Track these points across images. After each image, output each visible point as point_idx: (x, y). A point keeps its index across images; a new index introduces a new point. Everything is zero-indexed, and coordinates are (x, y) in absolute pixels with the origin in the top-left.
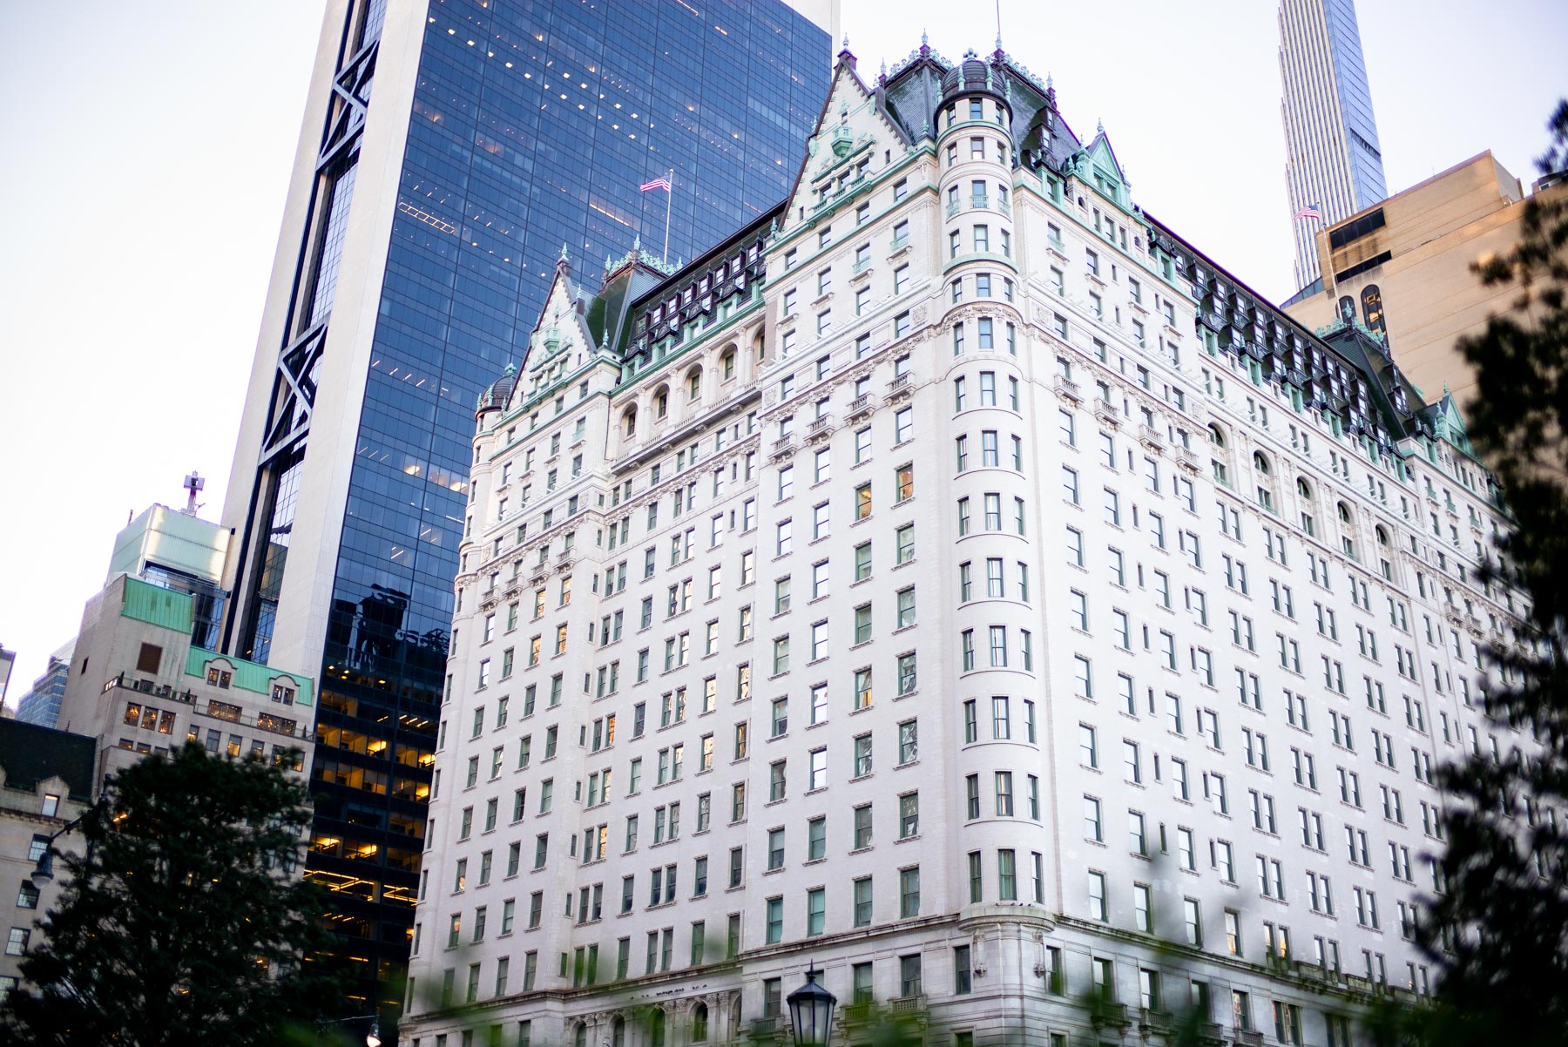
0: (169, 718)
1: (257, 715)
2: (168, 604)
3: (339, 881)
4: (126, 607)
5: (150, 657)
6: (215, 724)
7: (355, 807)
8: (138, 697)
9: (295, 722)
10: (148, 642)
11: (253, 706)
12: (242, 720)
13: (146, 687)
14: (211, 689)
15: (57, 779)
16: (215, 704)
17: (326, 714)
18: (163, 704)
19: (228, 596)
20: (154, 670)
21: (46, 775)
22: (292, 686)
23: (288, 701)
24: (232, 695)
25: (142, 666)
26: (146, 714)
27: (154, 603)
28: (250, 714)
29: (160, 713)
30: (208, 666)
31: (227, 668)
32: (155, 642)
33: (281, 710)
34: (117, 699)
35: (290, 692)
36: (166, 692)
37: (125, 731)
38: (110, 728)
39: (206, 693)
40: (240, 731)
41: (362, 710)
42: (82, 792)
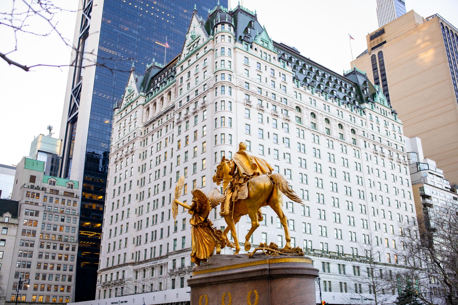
0: (38, 195)
1: (63, 192)
2: (37, 164)
3: (92, 234)
4: (25, 166)
5: (33, 179)
6: (51, 195)
7: (94, 214)
8: (29, 190)
9: (74, 194)
10: (32, 175)
11: (62, 190)
12: (59, 194)
13: (32, 187)
14: (50, 186)
15: (8, 213)
16: (52, 190)
17: (85, 190)
18: (36, 191)
19: (61, 158)
20: (34, 182)
21: (5, 212)
22: (72, 184)
23: (72, 188)
24: (56, 187)
25: (31, 181)
26: (32, 194)
27: (33, 164)
28: (62, 192)
29: (36, 193)
30: (49, 180)
31: (55, 180)
32: (34, 175)
33: (70, 190)
34: (24, 191)
35: (72, 185)
36: (38, 188)
37: (27, 199)
38: (22, 198)
39: (49, 187)
40: (58, 196)
41: (95, 188)
42: (15, 215)
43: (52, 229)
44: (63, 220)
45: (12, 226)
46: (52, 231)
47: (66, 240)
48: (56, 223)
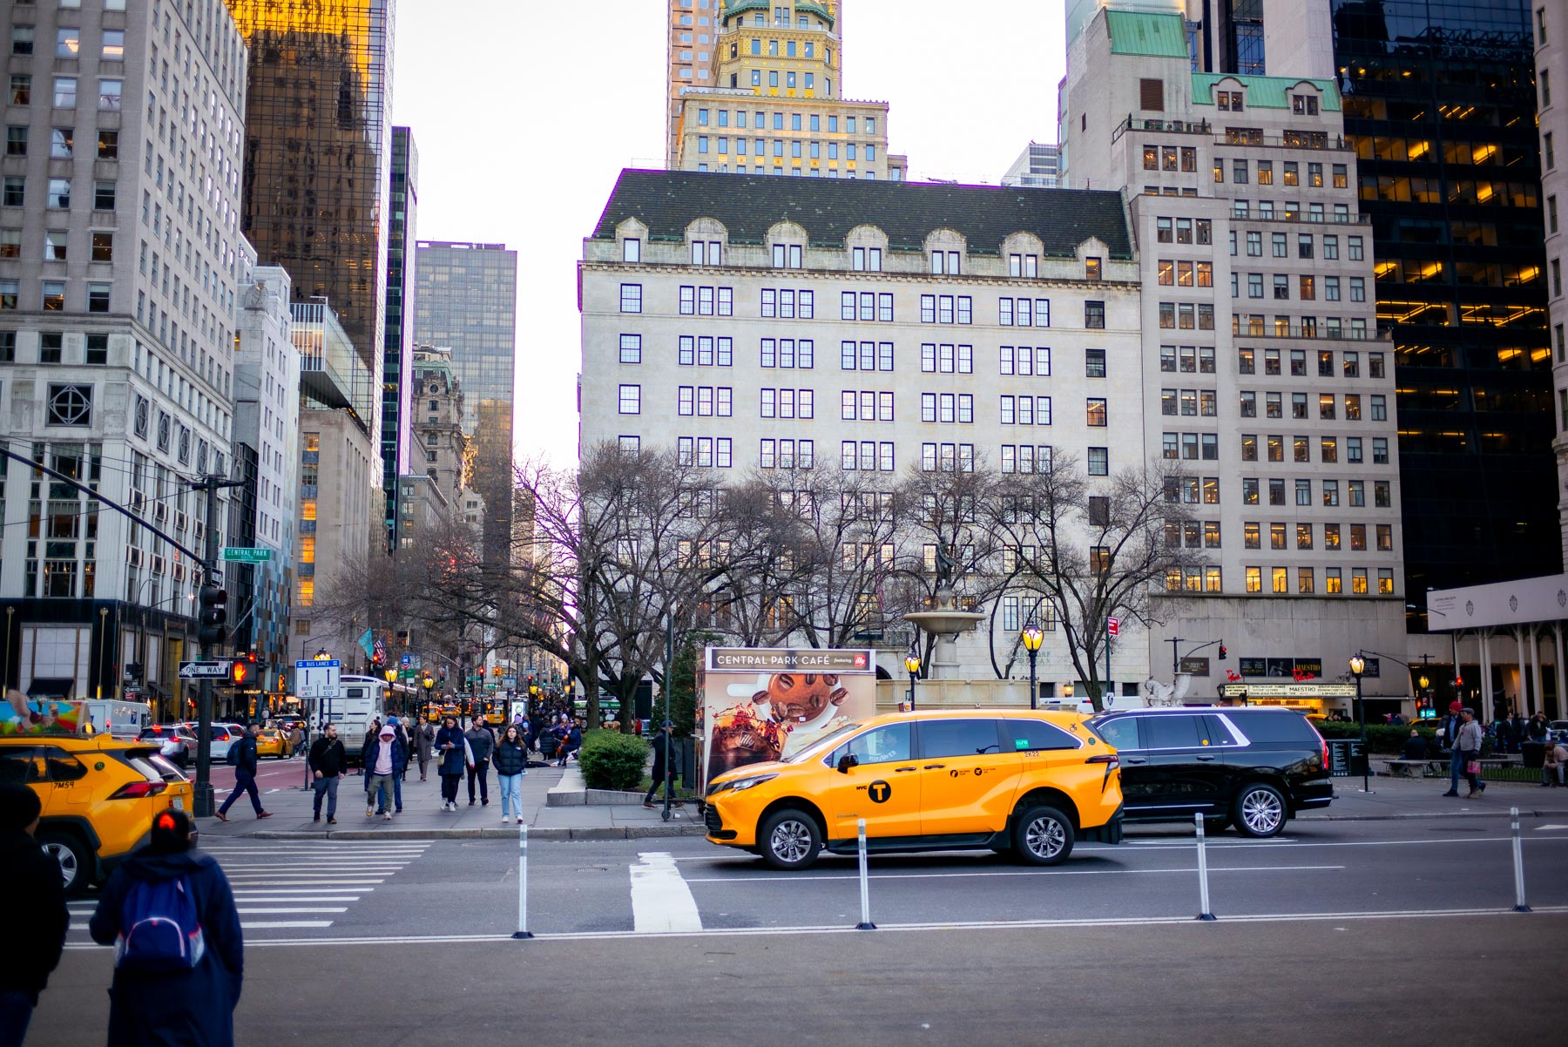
0: (1189, 152)
1: (1281, 134)
2: (1157, 30)
3: (1407, 309)
4: (1114, 44)
5: (1152, 93)
6: (1238, 152)
7: (1405, 223)
8: (1152, 138)
9: (1324, 134)
10: (1146, 76)
11: (1275, 125)
12: (1267, 142)
13: (1157, 126)
14: (1225, 115)
15: (1094, 240)
16: (1233, 132)
17: (1353, 123)
18: (1180, 140)
19: (1199, 28)
20: (1159, 106)
21: (1082, 239)
22: (1313, 93)
23: (1312, 111)
24: (1248, 117)
25: (1146, 105)
26: (1165, 156)
27: (1141, 32)
28: (1273, 135)
29: (1179, 150)
30: (1215, 90)
31: (1238, 88)
32: (1153, 75)
33: (1306, 122)
34: (1130, 145)
35: (1312, 100)
36: (1178, 127)
37: (1148, 178)
38: (1132, 177)
39: (1220, 120)
40: (1266, 154)
41: (1391, 109)
42: (1121, 249)
43: (1269, 291)
44: (1306, 251)
45: (1120, 293)
46: (1270, 303)
47: (1335, 335)
48: (1282, 265)
